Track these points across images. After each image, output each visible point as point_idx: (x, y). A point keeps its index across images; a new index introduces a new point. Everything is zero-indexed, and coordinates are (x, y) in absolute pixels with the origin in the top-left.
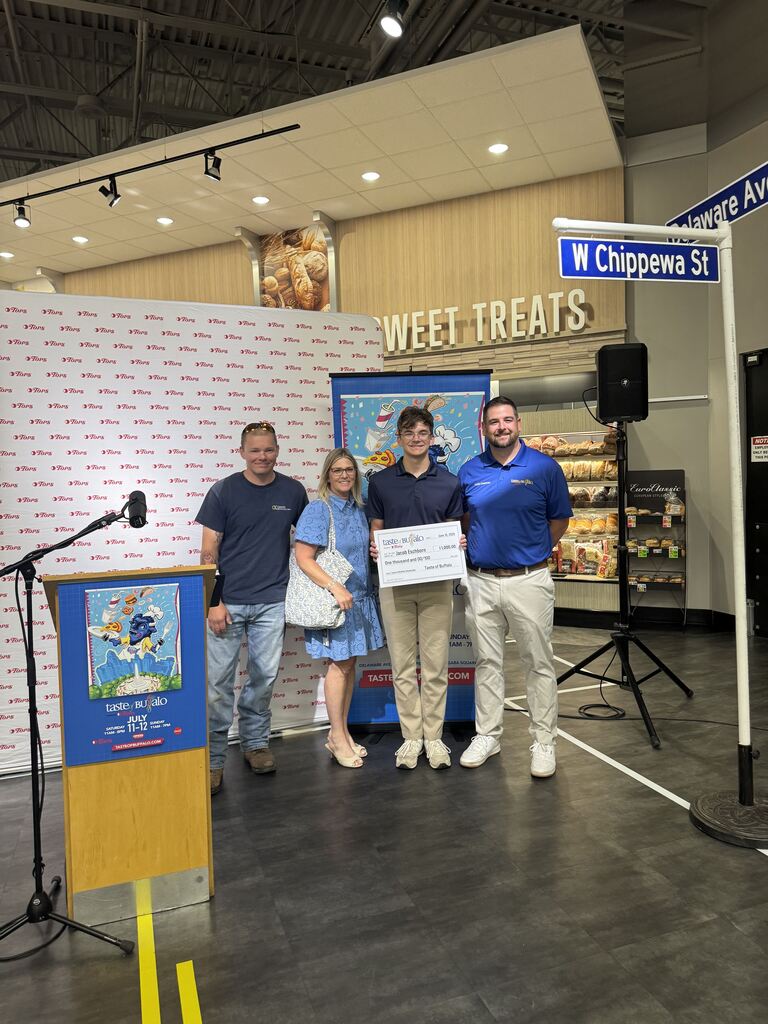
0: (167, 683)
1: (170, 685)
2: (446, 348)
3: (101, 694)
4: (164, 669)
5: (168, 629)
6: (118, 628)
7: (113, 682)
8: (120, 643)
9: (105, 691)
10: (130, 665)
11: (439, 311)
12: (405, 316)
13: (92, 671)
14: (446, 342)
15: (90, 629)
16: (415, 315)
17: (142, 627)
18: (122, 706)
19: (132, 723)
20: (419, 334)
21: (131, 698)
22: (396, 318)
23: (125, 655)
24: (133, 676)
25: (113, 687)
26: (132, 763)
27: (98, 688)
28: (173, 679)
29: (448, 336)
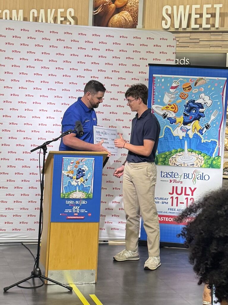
0: (88, 195)
1: (88, 197)
2: (213, 29)
3: (65, 197)
4: (87, 190)
5: (89, 175)
6: (72, 173)
7: (69, 193)
8: (73, 178)
9: (66, 196)
10: (75, 187)
11: (210, 6)
12: (188, 7)
13: (63, 188)
14: (213, 26)
15: (63, 172)
16: (194, 7)
17: (80, 173)
18: (71, 202)
19: (74, 209)
20: (196, 19)
21: (75, 200)
22: (181, 8)
23: (74, 183)
24: (76, 191)
25: (69, 194)
26: (73, 224)
27: (64, 194)
28: (89, 194)
29: (215, 21)
